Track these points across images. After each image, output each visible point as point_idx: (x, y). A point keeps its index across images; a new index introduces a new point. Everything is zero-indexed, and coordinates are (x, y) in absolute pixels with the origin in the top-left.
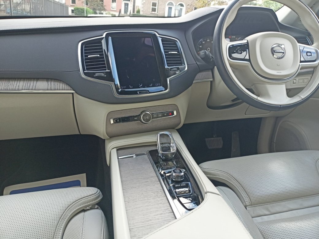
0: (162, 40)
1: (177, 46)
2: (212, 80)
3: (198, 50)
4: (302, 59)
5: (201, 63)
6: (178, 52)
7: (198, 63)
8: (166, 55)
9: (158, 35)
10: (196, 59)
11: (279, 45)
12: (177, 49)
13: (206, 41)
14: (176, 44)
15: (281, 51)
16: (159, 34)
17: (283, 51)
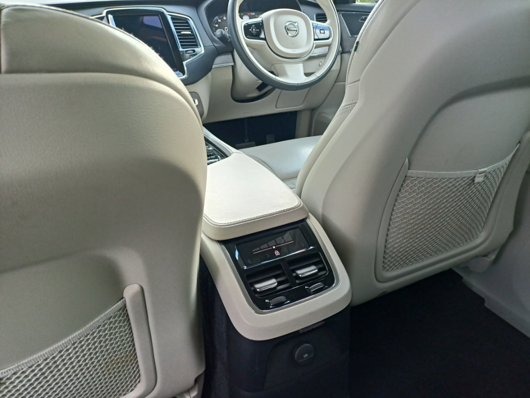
0: (171, 18)
1: (189, 26)
2: (233, 64)
3: (214, 30)
4: (316, 37)
5: (219, 44)
6: (192, 32)
7: (216, 45)
8: (178, 36)
9: (166, 13)
10: (212, 40)
11: (293, 23)
12: (190, 29)
13: (222, 19)
14: (187, 22)
15: (294, 29)
16: (168, 12)
17: (296, 29)
